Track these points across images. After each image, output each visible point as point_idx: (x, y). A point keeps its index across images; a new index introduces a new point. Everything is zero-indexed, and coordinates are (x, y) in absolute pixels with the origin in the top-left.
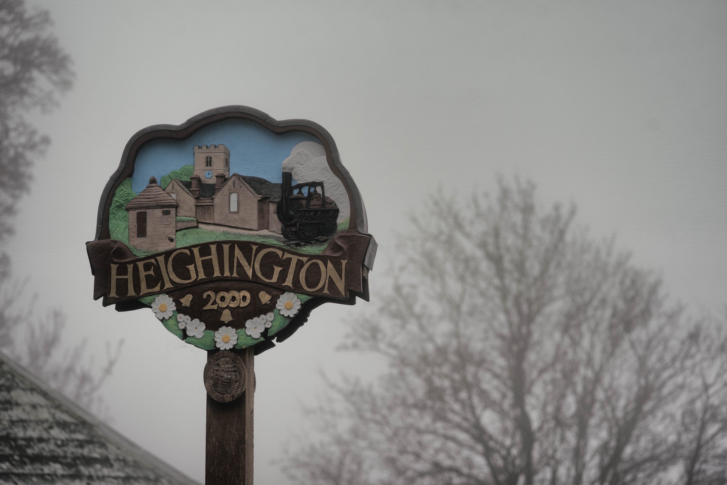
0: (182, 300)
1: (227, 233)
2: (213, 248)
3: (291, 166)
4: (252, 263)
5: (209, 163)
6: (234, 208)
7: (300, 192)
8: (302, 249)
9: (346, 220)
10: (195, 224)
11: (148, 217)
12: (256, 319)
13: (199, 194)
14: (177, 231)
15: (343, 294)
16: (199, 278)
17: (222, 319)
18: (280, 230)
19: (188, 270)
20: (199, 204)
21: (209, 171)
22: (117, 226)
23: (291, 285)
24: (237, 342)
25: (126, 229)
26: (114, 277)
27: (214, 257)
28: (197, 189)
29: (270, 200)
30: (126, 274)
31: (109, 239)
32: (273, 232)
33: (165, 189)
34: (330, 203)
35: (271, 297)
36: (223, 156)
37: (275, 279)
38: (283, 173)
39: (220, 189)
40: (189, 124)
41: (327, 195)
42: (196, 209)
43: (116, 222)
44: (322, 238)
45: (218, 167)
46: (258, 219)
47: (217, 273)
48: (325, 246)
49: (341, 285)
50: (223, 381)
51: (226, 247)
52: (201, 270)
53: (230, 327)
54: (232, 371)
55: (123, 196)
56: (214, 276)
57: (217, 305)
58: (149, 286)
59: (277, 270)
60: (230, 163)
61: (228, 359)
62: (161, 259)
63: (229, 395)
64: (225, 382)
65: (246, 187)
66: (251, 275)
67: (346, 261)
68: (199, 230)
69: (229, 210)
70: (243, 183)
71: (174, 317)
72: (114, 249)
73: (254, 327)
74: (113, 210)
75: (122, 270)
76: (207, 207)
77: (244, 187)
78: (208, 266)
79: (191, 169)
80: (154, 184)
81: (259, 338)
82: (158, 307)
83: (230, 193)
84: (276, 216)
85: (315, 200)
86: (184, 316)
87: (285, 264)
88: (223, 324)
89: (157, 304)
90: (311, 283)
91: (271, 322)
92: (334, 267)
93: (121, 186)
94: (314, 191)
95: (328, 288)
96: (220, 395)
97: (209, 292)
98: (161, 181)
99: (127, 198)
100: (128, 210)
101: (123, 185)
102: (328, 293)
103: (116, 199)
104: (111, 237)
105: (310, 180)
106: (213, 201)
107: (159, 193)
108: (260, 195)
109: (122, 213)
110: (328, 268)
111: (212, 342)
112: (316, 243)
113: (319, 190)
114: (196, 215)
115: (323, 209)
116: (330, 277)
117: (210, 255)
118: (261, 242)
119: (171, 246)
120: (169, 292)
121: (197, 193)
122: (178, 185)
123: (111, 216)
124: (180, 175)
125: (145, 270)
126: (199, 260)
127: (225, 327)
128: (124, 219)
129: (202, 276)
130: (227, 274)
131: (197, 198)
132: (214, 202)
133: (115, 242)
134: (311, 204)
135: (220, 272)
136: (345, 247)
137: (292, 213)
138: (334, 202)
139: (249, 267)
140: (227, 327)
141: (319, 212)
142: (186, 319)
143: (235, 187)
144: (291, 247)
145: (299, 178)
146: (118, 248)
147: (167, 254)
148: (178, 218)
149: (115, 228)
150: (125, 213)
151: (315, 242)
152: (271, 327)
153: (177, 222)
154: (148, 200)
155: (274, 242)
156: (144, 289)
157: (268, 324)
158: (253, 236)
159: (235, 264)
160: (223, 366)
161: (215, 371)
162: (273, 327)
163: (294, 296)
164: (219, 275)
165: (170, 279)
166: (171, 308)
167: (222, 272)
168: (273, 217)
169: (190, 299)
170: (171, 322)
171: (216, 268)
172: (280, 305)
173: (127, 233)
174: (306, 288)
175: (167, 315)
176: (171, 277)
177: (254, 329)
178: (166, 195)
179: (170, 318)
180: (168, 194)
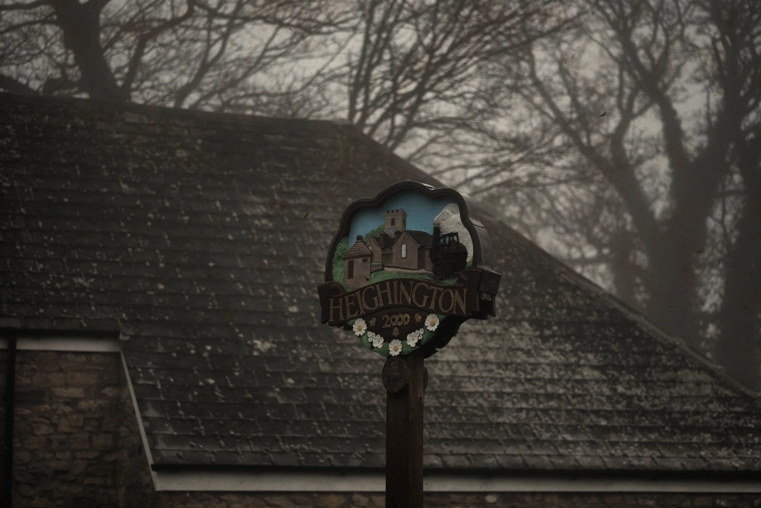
0: (370, 322)
1: (400, 273)
2: (388, 284)
3: (439, 222)
4: (411, 294)
5: (393, 223)
6: (404, 254)
7: (444, 241)
8: (444, 282)
9: (471, 259)
10: (381, 267)
11: (354, 264)
12: (413, 333)
14: (371, 273)
15: (465, 313)
16: (380, 306)
17: (394, 334)
18: (432, 269)
19: (374, 300)
20: (384, 253)
21: (392, 229)
22: (337, 271)
23: (433, 308)
24: (402, 350)
25: (343, 273)
26: (332, 307)
27: (388, 290)
28: (383, 242)
29: (426, 248)
30: (339, 305)
31: (331, 281)
32: (427, 270)
33: (366, 243)
34: (462, 248)
35: (421, 317)
36: (401, 218)
37: (424, 305)
38: (434, 227)
39: (396, 241)
40: (379, 197)
41: (461, 241)
42: (382, 257)
43: (336, 269)
44: (456, 274)
45: (399, 226)
46: (418, 261)
47: (390, 303)
48: (456, 279)
49: (463, 308)
50: (393, 378)
51: (395, 283)
52: (381, 300)
53: (398, 340)
54: (398, 371)
55: (341, 250)
57: (390, 324)
58: (352, 313)
59: (426, 297)
60: (406, 222)
61: (396, 362)
62: (358, 293)
63: (396, 388)
65: (411, 239)
66: (410, 302)
67: (467, 289)
68: (384, 272)
69: (401, 256)
70: (409, 236)
71: (366, 334)
72: (332, 288)
73: (412, 339)
74: (335, 260)
75: (336, 303)
76: (388, 255)
78: (385, 296)
79: (383, 228)
80: (360, 241)
81: (415, 347)
82: (357, 327)
83: (402, 244)
84: (429, 259)
85: (453, 246)
86: (371, 333)
87: (430, 293)
88: (394, 338)
89: (356, 326)
90: (446, 307)
91: (422, 335)
92: (459, 294)
93: (339, 244)
94: (452, 239)
95: (456, 310)
96: (391, 388)
97: (386, 315)
98: (365, 238)
99: (344, 251)
100: (344, 259)
101: (341, 242)
102: (456, 313)
103: (337, 253)
104: (333, 280)
105: (450, 232)
107: (361, 246)
108: (419, 244)
109: (341, 262)
110: (455, 295)
111: (388, 351)
112: (452, 277)
113: (455, 238)
114: (382, 261)
115: (458, 252)
116: (457, 301)
117: (386, 289)
118: (419, 278)
119: (368, 283)
120: (363, 317)
121: (384, 245)
122: (373, 240)
123: (334, 265)
124: (377, 233)
125: (349, 302)
126: (380, 293)
127: (395, 340)
128: (342, 267)
129: (382, 304)
130: (396, 302)
131: (383, 249)
132: (393, 251)
133: (334, 283)
134: (451, 249)
136: (465, 279)
137: (438, 256)
138: (464, 246)
139: (409, 296)
141: (455, 255)
142: (373, 335)
143: (405, 240)
145: (443, 230)
146: (335, 287)
147: (362, 290)
148: (371, 264)
149: (336, 273)
150: (343, 261)
153: (371, 266)
154: (353, 252)
155: (427, 278)
156: (349, 316)
157: (421, 337)
158: (415, 274)
159: (401, 295)
160: (393, 367)
161: (389, 371)
162: (423, 339)
163: (435, 316)
164: (392, 303)
165: (363, 307)
166: (364, 327)
167: (393, 301)
168: (428, 260)
169: (375, 321)
170: (364, 338)
171: (390, 298)
172: (427, 323)
173: (342, 276)
174: (443, 310)
175: (362, 333)
176: (364, 306)
177: (412, 341)
178: (366, 247)
179: (364, 334)
180: (367, 247)
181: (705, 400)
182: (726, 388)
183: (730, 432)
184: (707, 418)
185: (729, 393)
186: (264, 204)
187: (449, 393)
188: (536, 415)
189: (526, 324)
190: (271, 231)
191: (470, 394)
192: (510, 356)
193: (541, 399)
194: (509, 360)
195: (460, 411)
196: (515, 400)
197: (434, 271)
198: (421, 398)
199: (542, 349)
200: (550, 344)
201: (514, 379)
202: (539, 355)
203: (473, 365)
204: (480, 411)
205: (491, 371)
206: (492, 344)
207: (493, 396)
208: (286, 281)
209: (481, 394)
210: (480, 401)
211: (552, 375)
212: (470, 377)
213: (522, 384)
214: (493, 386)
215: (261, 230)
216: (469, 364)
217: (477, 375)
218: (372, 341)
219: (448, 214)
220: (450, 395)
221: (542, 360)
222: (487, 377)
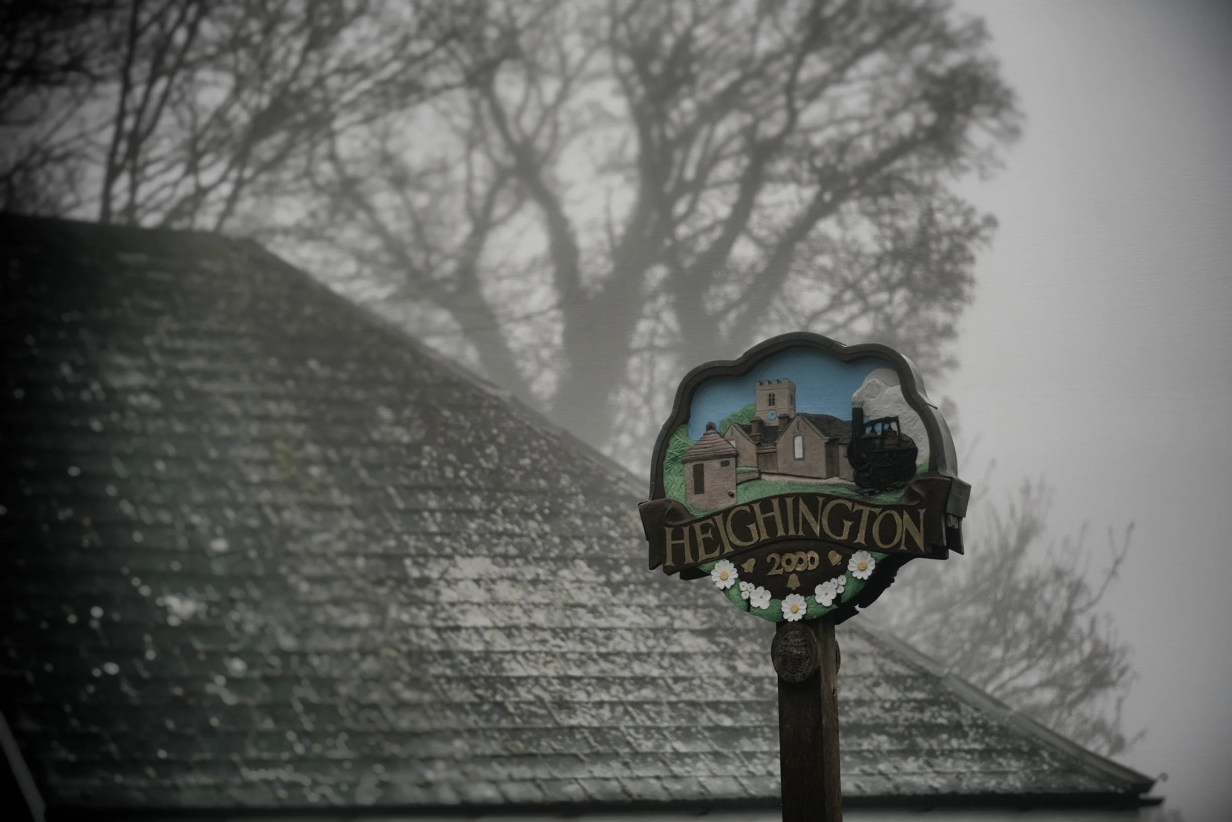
0: (745, 566)
1: (793, 484)
2: (775, 503)
3: (861, 400)
4: (819, 518)
5: (772, 402)
6: (799, 454)
7: (873, 430)
8: (876, 498)
9: (925, 461)
10: (757, 475)
11: (705, 470)
12: (826, 583)
13: (761, 440)
14: (738, 484)
15: (923, 549)
16: (762, 539)
17: (789, 585)
18: (852, 477)
19: (749, 530)
20: (760, 451)
21: (772, 411)
22: (672, 482)
23: (863, 542)
24: (807, 611)
25: (682, 485)
26: (669, 542)
27: (776, 513)
28: (758, 434)
29: (839, 442)
30: (683, 538)
31: (664, 498)
32: (844, 479)
33: (724, 435)
34: (907, 442)
35: (841, 557)
36: (787, 392)
37: (845, 536)
38: (853, 409)
39: (783, 433)
40: (747, 358)
41: (903, 431)
42: (758, 457)
43: (671, 478)
45: (783, 407)
46: (826, 465)
47: (781, 533)
48: (901, 494)
50: (792, 658)
51: (789, 501)
52: (763, 529)
53: (798, 595)
54: (802, 646)
55: (678, 447)
56: (778, 535)
57: (783, 569)
58: (707, 552)
59: (848, 524)
60: (796, 400)
61: (797, 632)
62: (719, 519)
63: (800, 674)
64: (795, 659)
65: (812, 428)
66: (819, 532)
67: (924, 510)
68: (762, 482)
69: (794, 456)
70: (808, 424)
71: (736, 586)
72: (668, 510)
73: (825, 593)
74: (668, 464)
75: (678, 534)
76: (769, 454)
77: (809, 427)
78: (770, 524)
79: (752, 410)
80: (711, 431)
81: (831, 606)
82: (719, 575)
83: (794, 437)
84: (846, 461)
85: (890, 439)
86: (747, 584)
87: (856, 517)
88: (790, 591)
89: (717, 572)
90: (886, 539)
91: (844, 586)
92: (911, 518)
93: (674, 436)
94: (888, 428)
95: (905, 543)
96: (790, 674)
97: (773, 554)
98: (720, 426)
99: (682, 448)
100: (684, 462)
101: (677, 434)
102: (905, 549)
103: (670, 451)
104: (666, 495)
105: (884, 415)
106: (775, 447)
107: (716, 441)
108: (827, 436)
109: (678, 466)
110: (904, 520)
111: (779, 613)
112: (892, 490)
113: (894, 426)
114: (758, 464)
115: (899, 448)
116: (907, 530)
117: (773, 511)
118: (831, 492)
119: (731, 502)
120: (730, 558)
121: (758, 438)
122: (737, 430)
123: (665, 471)
124: (740, 418)
125: (703, 533)
126: (760, 517)
127: (792, 594)
128: (680, 474)
129: (764, 536)
130: (792, 532)
131: (758, 445)
132: (777, 448)
133: (670, 501)
134: (886, 444)
135: (784, 532)
136: (922, 494)
137: (864, 455)
138: (911, 439)
139: (816, 522)
140: (795, 595)
141: (895, 453)
142: (750, 587)
143: (799, 429)
145: (871, 413)
146: (672, 508)
147: (726, 512)
148: (738, 469)
149: (670, 485)
150: (681, 466)
151: (891, 488)
152: (844, 592)
153: (737, 474)
154: (704, 450)
155: (845, 491)
156: (702, 555)
157: (841, 590)
158: (821, 485)
159: (801, 520)
160: (792, 640)
161: (784, 647)
162: (846, 593)
163: (867, 555)
164: (784, 534)
165: (730, 542)
166: (733, 575)
167: (786, 530)
168: (844, 463)
169: (753, 564)
170: (734, 592)
171: (780, 526)
172: (852, 567)
173: (683, 490)
174: (880, 545)
175: (729, 584)
176: (731, 539)
177: (824, 596)
178: (725, 442)
179: (732, 586)
180: (727, 442)
181: (869, 682)
182: (896, 661)
183: (914, 732)
184: (877, 711)
185: (899, 669)
186: (140, 370)
187: (487, 678)
188: (626, 712)
189: (582, 564)
190: (158, 415)
191: (520, 679)
192: (568, 617)
193: (629, 687)
194: (568, 624)
195: (511, 709)
196: (590, 689)
197: (856, 480)
198: (834, 690)
199: (613, 605)
200: (624, 596)
201: (582, 654)
202: (612, 615)
203: (515, 632)
204: (540, 707)
205: (543, 642)
206: (537, 598)
207: (555, 682)
208: (199, 497)
209: (536, 679)
210: (537, 691)
211: (637, 647)
212: (514, 653)
213: (595, 661)
214: (551, 665)
215: (142, 413)
216: (509, 631)
217: (524, 648)
218: (749, 597)
219: (878, 386)
220: (490, 683)
221: (616, 622)
222: (540, 652)
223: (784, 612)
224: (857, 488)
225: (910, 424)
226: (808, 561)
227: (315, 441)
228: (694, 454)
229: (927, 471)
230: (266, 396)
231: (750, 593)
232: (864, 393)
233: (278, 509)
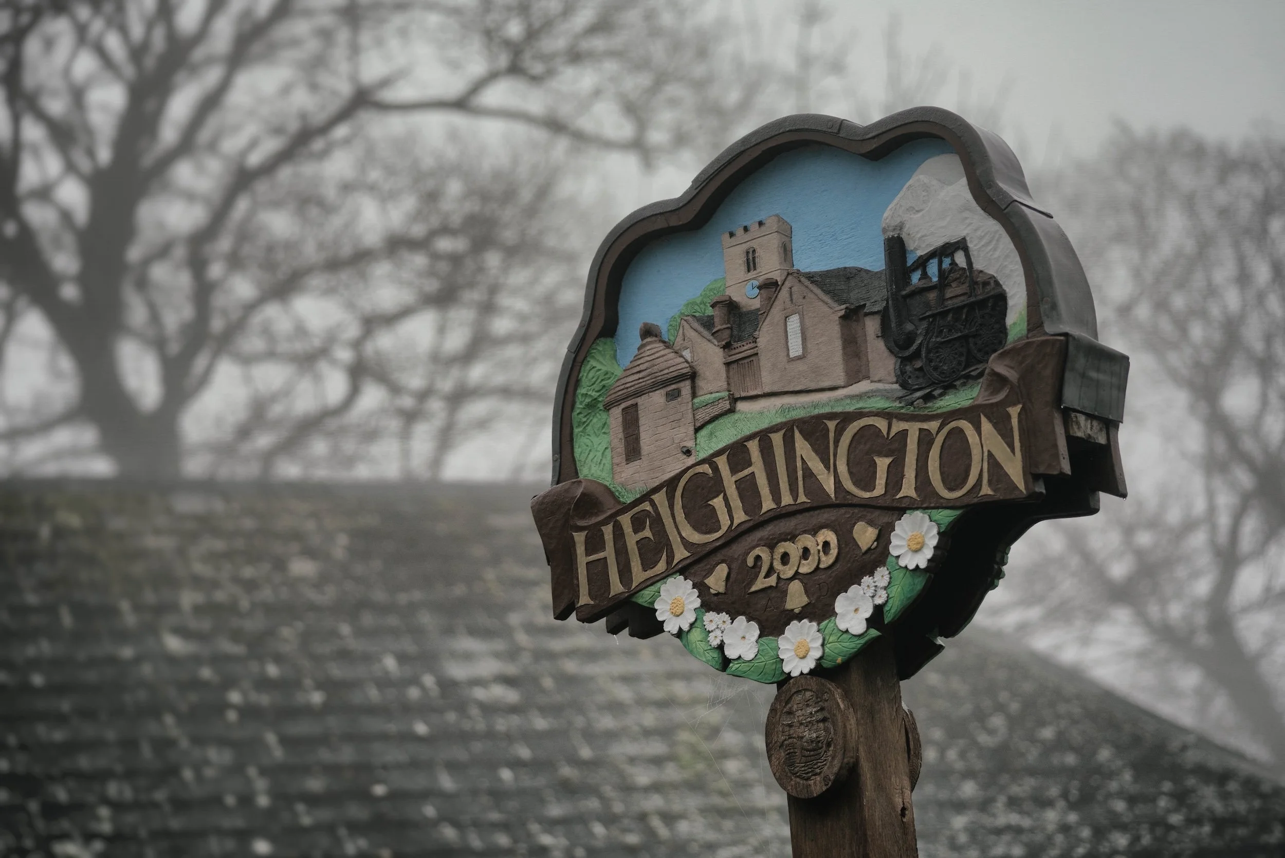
0: (710, 581)
1: (787, 407)
2: (753, 447)
3: (897, 221)
4: (832, 461)
5: (751, 264)
6: (796, 349)
7: (925, 275)
8: (937, 405)
9: (1021, 314)
10: (726, 405)
11: (641, 414)
12: (854, 589)
13: (731, 336)
14: (697, 430)
15: (1021, 486)
16: (736, 522)
17: (789, 605)
18: (893, 374)
19: (713, 509)
20: (730, 358)
21: (752, 281)
22: (590, 448)
23: (913, 494)
24: (824, 650)
25: (607, 451)
26: (582, 560)
27: (757, 468)
28: (725, 326)
29: (866, 310)
30: (603, 548)
31: (574, 478)
32: (879, 381)
33: (671, 342)
34: (985, 284)
35: (876, 531)
36: (774, 241)
37: (879, 490)
38: (886, 241)
39: (766, 314)
40: (696, 189)
41: (977, 266)
42: (728, 371)
43: (587, 441)
44: (977, 369)
45: (770, 266)
46: (844, 360)
47: (768, 504)
48: (979, 387)
49: (1014, 468)
50: (803, 749)
51: (777, 439)
52: (736, 503)
53: (805, 621)
54: (818, 722)
55: (596, 381)
56: (764, 510)
57: (776, 574)
59: (883, 463)
60: (793, 252)
61: (808, 694)
62: (660, 498)
63: (818, 778)
64: (807, 750)
65: (814, 293)
66: (833, 490)
67: (1019, 408)
68: (736, 416)
69: (788, 355)
70: (807, 287)
71: (698, 624)
72: (577, 499)
73: (854, 608)
74: (581, 416)
75: (595, 543)
76: (746, 361)
77: (811, 295)
78: (747, 489)
79: (720, 288)
80: (649, 339)
81: (866, 632)
82: (668, 608)
83: (786, 318)
84: (880, 345)
85: (954, 285)
86: (717, 615)
87: (897, 448)
88: (791, 617)
89: (666, 602)
90: (954, 479)
91: (885, 588)
92: (995, 429)
93: (589, 361)
94: (950, 264)
95: (990, 482)
96: (801, 782)
97: (757, 549)
98: (666, 329)
99: (603, 383)
100: (608, 407)
101: (593, 357)
103: (583, 391)
104: (580, 475)
105: (939, 242)
106: (755, 345)
107: (658, 355)
108: (843, 304)
109: (599, 417)
110: (982, 436)
111: (776, 662)
112: (964, 384)
113: (960, 259)
114: (729, 384)
115: (973, 299)
116: (989, 451)
117: (750, 464)
118: (852, 408)
119: (690, 462)
120: (684, 571)
121: (727, 334)
122: (693, 328)
123: (576, 431)
124: (701, 306)
125: (636, 531)
126: (729, 480)
127: (796, 622)
128: (604, 431)
129: (740, 516)
130: (787, 499)
131: (727, 347)
132: (758, 345)
133: (582, 483)
134: (948, 295)
135: (774, 500)
136: (1011, 375)
137: (909, 327)
138: (993, 277)
139: (826, 472)
140: (800, 621)
141: (965, 311)
142: (721, 622)
143: (794, 301)
144: (914, 408)
145: (916, 243)
146: (583, 494)
148: (696, 400)
149: (586, 454)
150: (604, 416)
151: (962, 381)
152: (887, 601)
153: (695, 409)
155: (879, 404)
156: (638, 575)
157: (880, 596)
158: (838, 400)
159: (800, 473)
160: (799, 713)
161: (787, 729)
162: (891, 601)
163: (922, 519)
164: (774, 506)
165: (682, 538)
166: (691, 602)
167: (777, 496)
168: (876, 347)
169: (724, 574)
170: (695, 635)
171: (765, 492)
172: (897, 547)
173: (607, 461)
174: (945, 494)
175: (686, 620)
176: (684, 534)
177: (852, 614)
178: (672, 355)
179: (692, 625)
180: (676, 353)
186: (497, 655)
197: (902, 379)
198: (904, 809)
208: (555, 810)
215: (490, 709)
219: (926, 187)
223: (783, 660)
224: (901, 393)
225: (990, 248)
226: (819, 551)
227: (736, 727)
228: (622, 387)
229: (1025, 332)
230: (672, 676)
231: (722, 632)
232: (901, 206)
233: (669, 818)
